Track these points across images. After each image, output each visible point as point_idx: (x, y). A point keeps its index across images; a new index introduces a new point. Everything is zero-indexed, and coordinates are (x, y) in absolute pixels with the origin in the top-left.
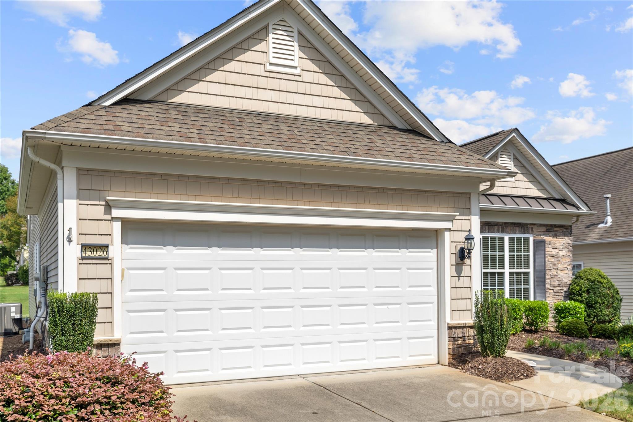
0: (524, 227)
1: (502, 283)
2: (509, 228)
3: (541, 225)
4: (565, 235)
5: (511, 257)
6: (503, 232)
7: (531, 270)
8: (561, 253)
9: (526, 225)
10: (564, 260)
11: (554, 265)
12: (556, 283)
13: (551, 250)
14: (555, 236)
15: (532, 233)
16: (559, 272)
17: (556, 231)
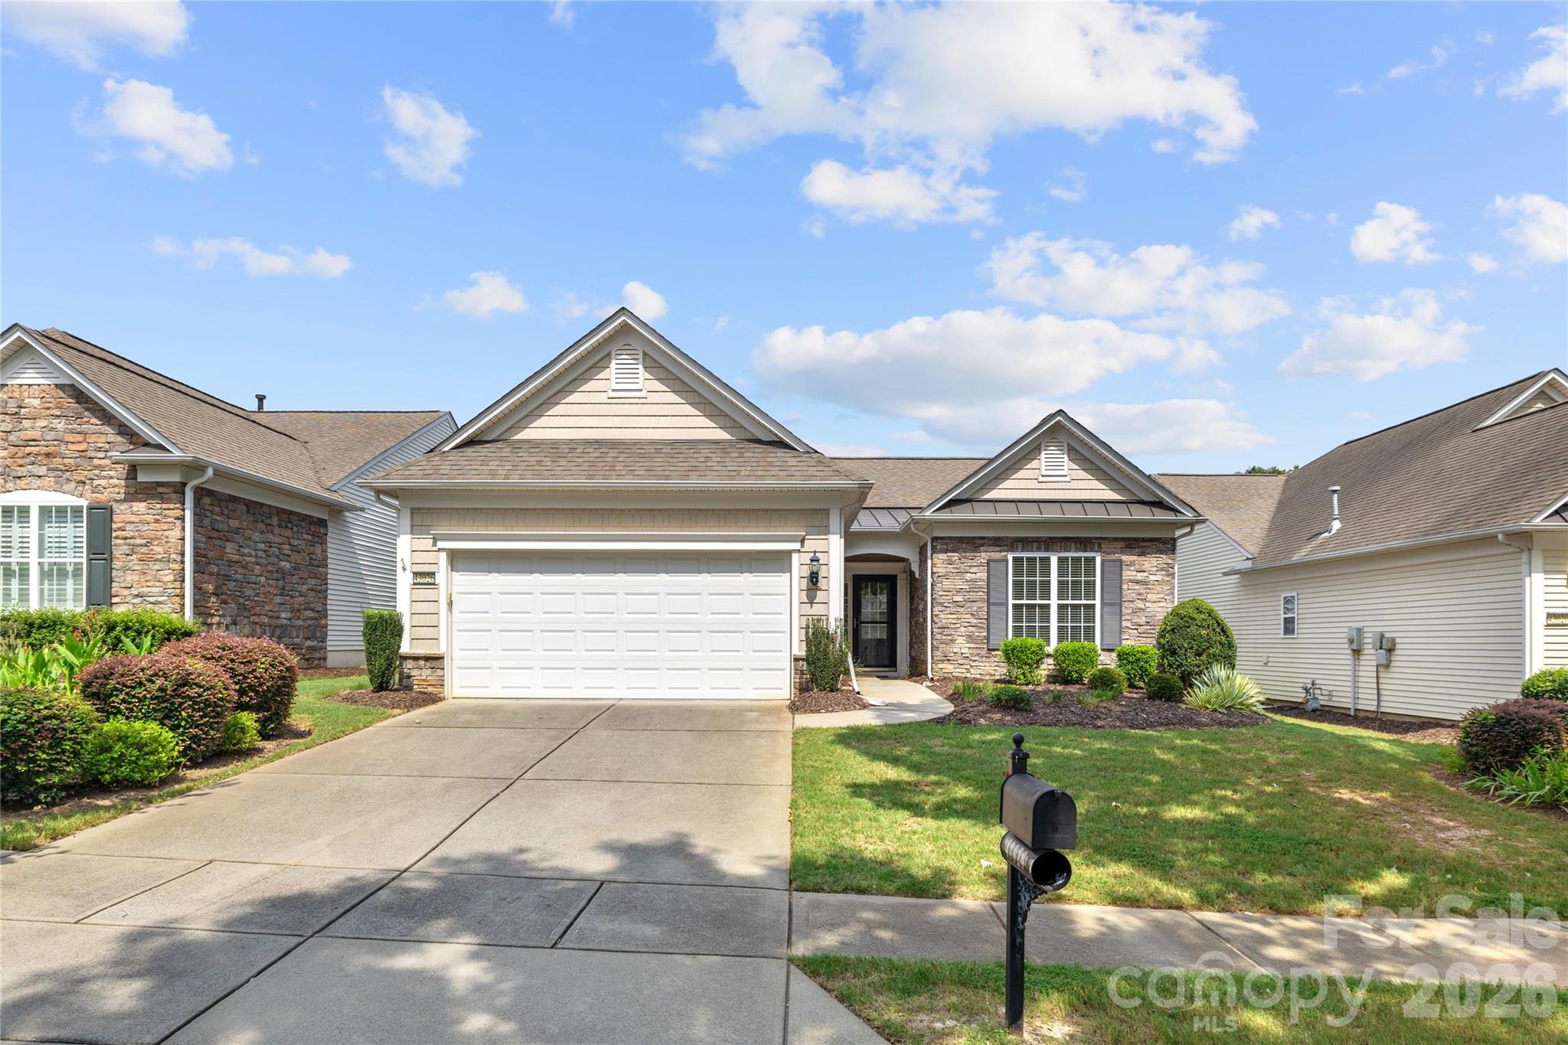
0: (1084, 543)
1: (1046, 618)
2: (1058, 544)
3: (1115, 539)
4: (1161, 552)
5: (1062, 584)
6: (1047, 550)
7: (1098, 602)
8: (1152, 578)
9: (1090, 539)
10: (1159, 588)
11: (1140, 594)
12: (1143, 620)
13: (1134, 573)
14: (1142, 554)
15: (1100, 550)
16: (1148, 604)
17: (1146, 546)
